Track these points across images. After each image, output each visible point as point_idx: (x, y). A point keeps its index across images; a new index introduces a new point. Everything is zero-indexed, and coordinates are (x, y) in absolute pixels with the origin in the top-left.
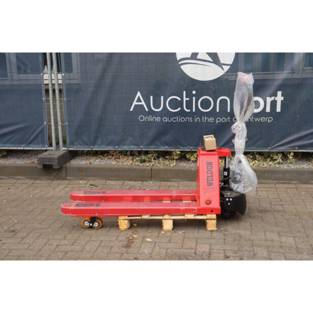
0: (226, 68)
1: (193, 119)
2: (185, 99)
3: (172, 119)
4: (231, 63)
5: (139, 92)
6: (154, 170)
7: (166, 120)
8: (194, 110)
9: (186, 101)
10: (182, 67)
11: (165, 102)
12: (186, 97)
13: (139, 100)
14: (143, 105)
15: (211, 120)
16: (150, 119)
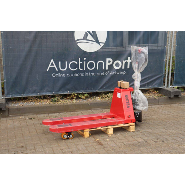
0: (102, 45)
1: (84, 74)
2: (80, 63)
3: (72, 75)
4: (105, 42)
5: (52, 60)
6: (65, 105)
7: (69, 75)
8: (85, 69)
9: (81, 64)
10: (78, 44)
11: (68, 65)
12: (81, 62)
13: (52, 64)
14: (54, 67)
15: (94, 74)
16: (59, 75)
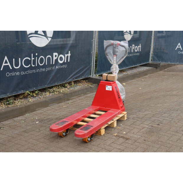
0: (50, 39)
1: (36, 71)
3: (26, 72)
4: (51, 36)
6: (27, 106)
7: (23, 73)
8: (36, 66)
9: (33, 60)
11: (22, 62)
12: (33, 58)
13: (6, 62)
14: (8, 65)
15: (44, 70)
16: (13, 74)
